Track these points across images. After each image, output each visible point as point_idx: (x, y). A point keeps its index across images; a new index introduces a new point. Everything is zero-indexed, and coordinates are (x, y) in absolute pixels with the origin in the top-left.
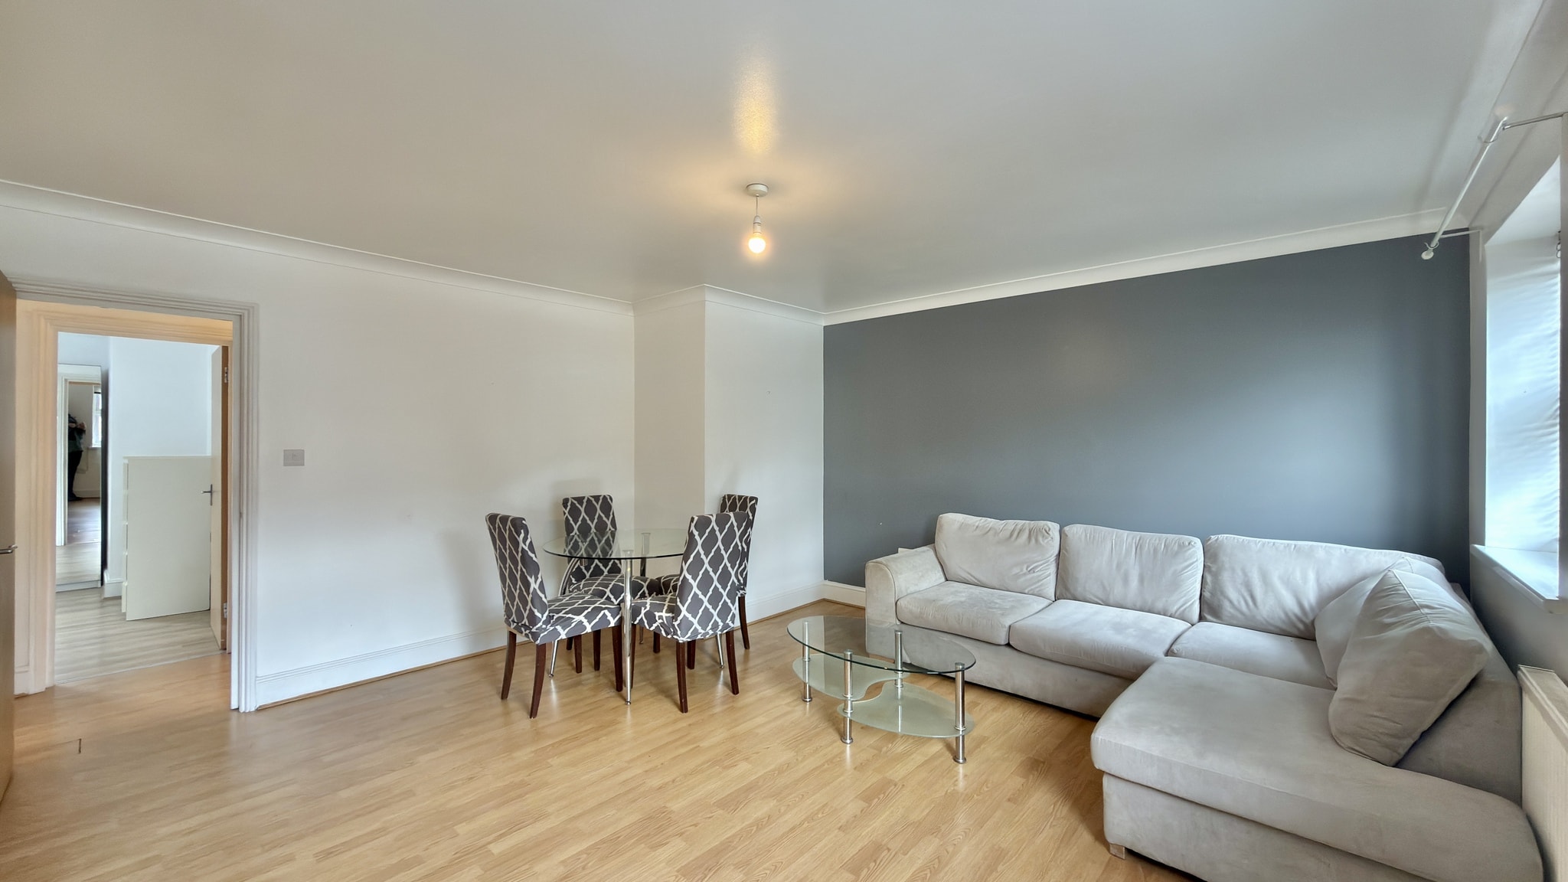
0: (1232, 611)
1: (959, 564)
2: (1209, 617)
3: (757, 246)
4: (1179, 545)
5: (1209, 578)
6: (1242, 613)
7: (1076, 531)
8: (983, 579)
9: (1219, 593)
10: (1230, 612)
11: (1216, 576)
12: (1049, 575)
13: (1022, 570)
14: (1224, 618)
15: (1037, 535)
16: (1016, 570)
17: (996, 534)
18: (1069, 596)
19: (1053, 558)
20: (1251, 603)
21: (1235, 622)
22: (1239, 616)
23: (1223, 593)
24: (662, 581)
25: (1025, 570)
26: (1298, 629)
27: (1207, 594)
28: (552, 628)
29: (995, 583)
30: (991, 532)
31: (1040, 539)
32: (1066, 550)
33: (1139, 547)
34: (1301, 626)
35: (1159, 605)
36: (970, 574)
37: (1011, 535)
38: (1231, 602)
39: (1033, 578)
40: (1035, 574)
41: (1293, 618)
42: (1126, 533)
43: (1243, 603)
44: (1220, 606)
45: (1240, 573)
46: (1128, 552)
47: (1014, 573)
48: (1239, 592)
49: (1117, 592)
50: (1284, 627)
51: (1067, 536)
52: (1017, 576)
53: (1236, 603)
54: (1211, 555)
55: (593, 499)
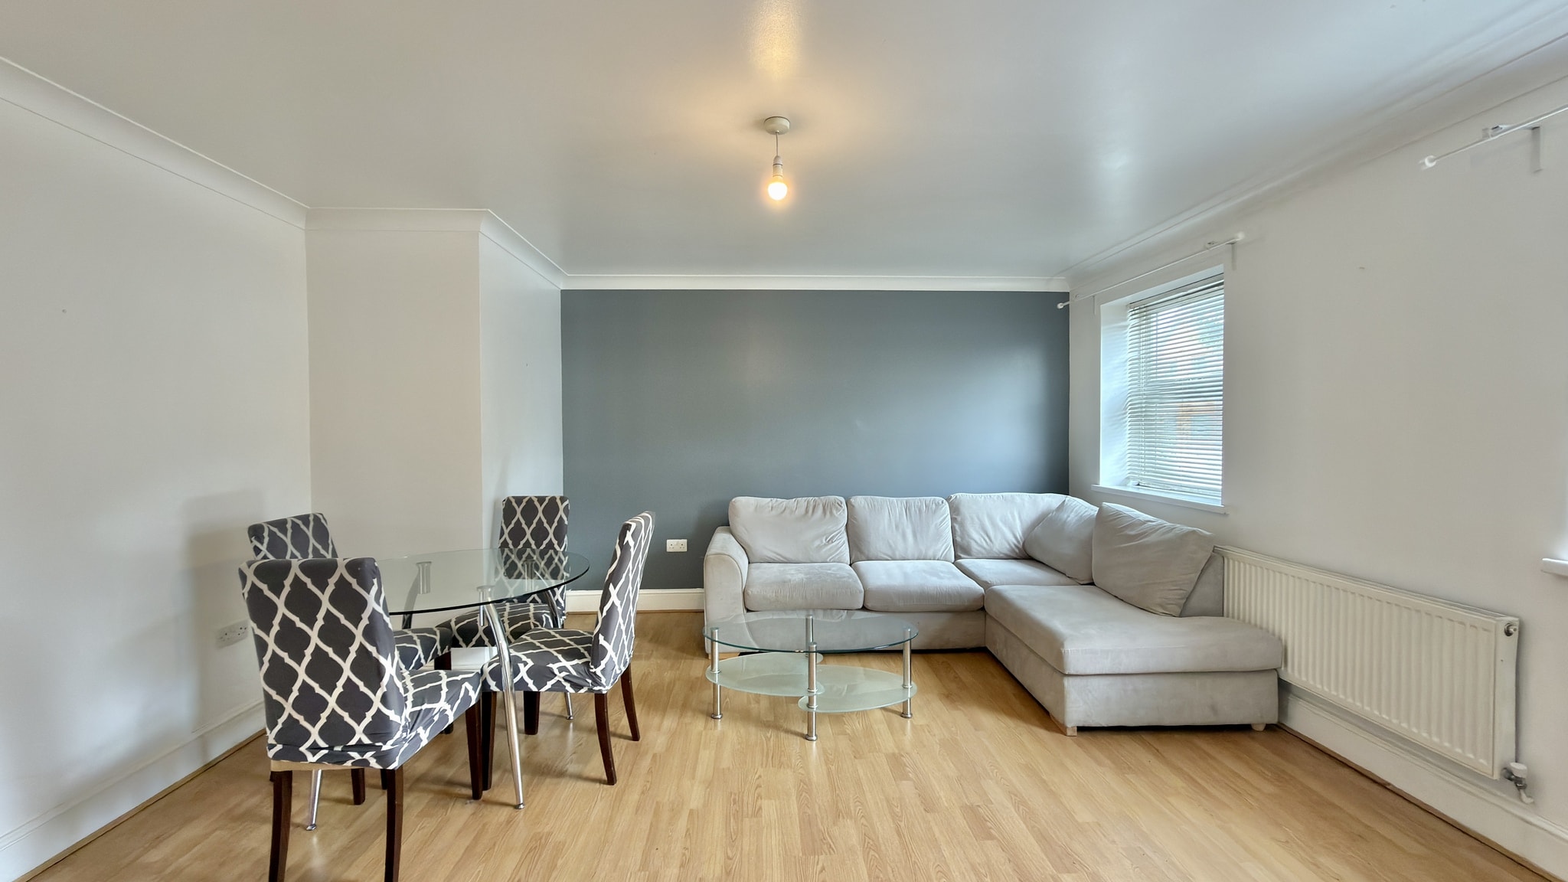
0: (979, 548)
1: (764, 545)
2: (962, 556)
3: (778, 192)
4: (936, 505)
5: (957, 527)
6: (985, 549)
7: (859, 501)
8: (790, 556)
9: (966, 537)
10: (976, 549)
11: (962, 525)
12: (844, 543)
13: (822, 542)
14: (973, 553)
15: (831, 509)
16: (817, 543)
17: (792, 512)
18: (864, 558)
19: (844, 528)
20: (988, 540)
21: (981, 556)
22: (983, 551)
23: (969, 536)
24: (455, 627)
25: (824, 542)
26: (1017, 553)
27: (958, 539)
28: (413, 734)
29: (800, 558)
30: (787, 511)
31: (834, 512)
32: (855, 519)
33: (907, 509)
34: (1017, 551)
35: (930, 553)
36: (775, 553)
37: (807, 511)
38: (976, 542)
39: (831, 548)
40: (834, 544)
41: (1013, 546)
42: (895, 499)
43: (984, 542)
44: (969, 545)
45: (977, 520)
46: (901, 515)
47: (815, 545)
48: (978, 532)
49: (900, 550)
50: (1008, 553)
51: (853, 506)
52: (819, 548)
53: (979, 542)
54: (955, 510)
55: (299, 522)
